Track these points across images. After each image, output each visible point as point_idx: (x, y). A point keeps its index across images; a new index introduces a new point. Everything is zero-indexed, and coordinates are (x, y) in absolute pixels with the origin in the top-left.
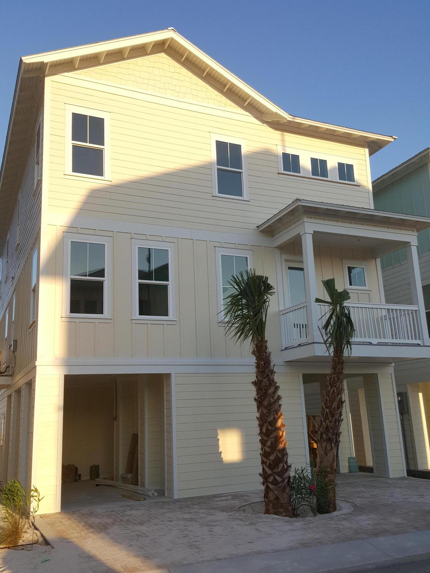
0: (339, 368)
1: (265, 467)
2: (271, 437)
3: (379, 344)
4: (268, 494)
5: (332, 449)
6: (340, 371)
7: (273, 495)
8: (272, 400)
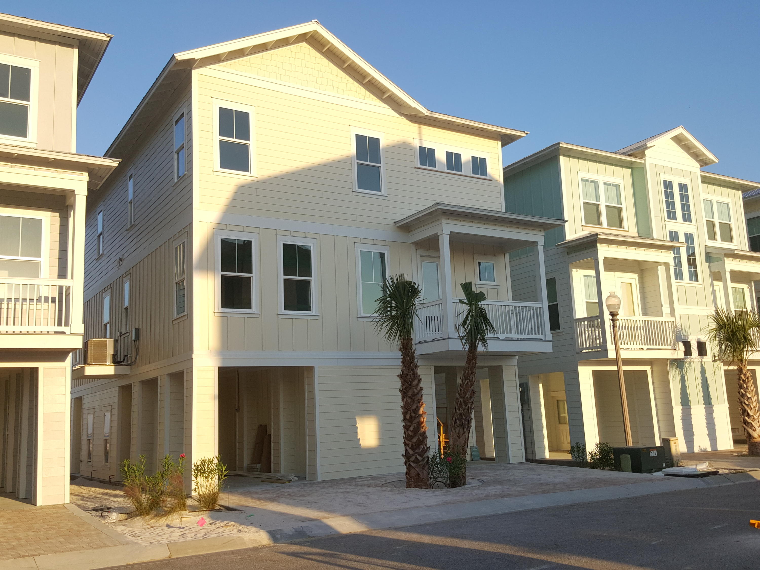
0: (473, 363)
1: (407, 448)
2: (414, 422)
3: (506, 339)
4: (409, 471)
5: (464, 433)
6: (474, 365)
7: (414, 472)
8: (416, 391)
